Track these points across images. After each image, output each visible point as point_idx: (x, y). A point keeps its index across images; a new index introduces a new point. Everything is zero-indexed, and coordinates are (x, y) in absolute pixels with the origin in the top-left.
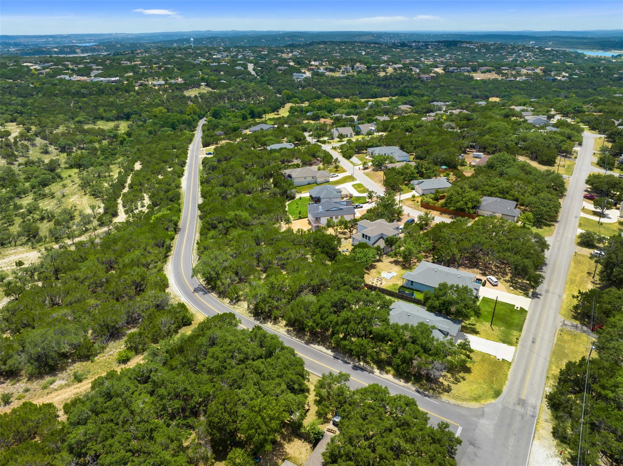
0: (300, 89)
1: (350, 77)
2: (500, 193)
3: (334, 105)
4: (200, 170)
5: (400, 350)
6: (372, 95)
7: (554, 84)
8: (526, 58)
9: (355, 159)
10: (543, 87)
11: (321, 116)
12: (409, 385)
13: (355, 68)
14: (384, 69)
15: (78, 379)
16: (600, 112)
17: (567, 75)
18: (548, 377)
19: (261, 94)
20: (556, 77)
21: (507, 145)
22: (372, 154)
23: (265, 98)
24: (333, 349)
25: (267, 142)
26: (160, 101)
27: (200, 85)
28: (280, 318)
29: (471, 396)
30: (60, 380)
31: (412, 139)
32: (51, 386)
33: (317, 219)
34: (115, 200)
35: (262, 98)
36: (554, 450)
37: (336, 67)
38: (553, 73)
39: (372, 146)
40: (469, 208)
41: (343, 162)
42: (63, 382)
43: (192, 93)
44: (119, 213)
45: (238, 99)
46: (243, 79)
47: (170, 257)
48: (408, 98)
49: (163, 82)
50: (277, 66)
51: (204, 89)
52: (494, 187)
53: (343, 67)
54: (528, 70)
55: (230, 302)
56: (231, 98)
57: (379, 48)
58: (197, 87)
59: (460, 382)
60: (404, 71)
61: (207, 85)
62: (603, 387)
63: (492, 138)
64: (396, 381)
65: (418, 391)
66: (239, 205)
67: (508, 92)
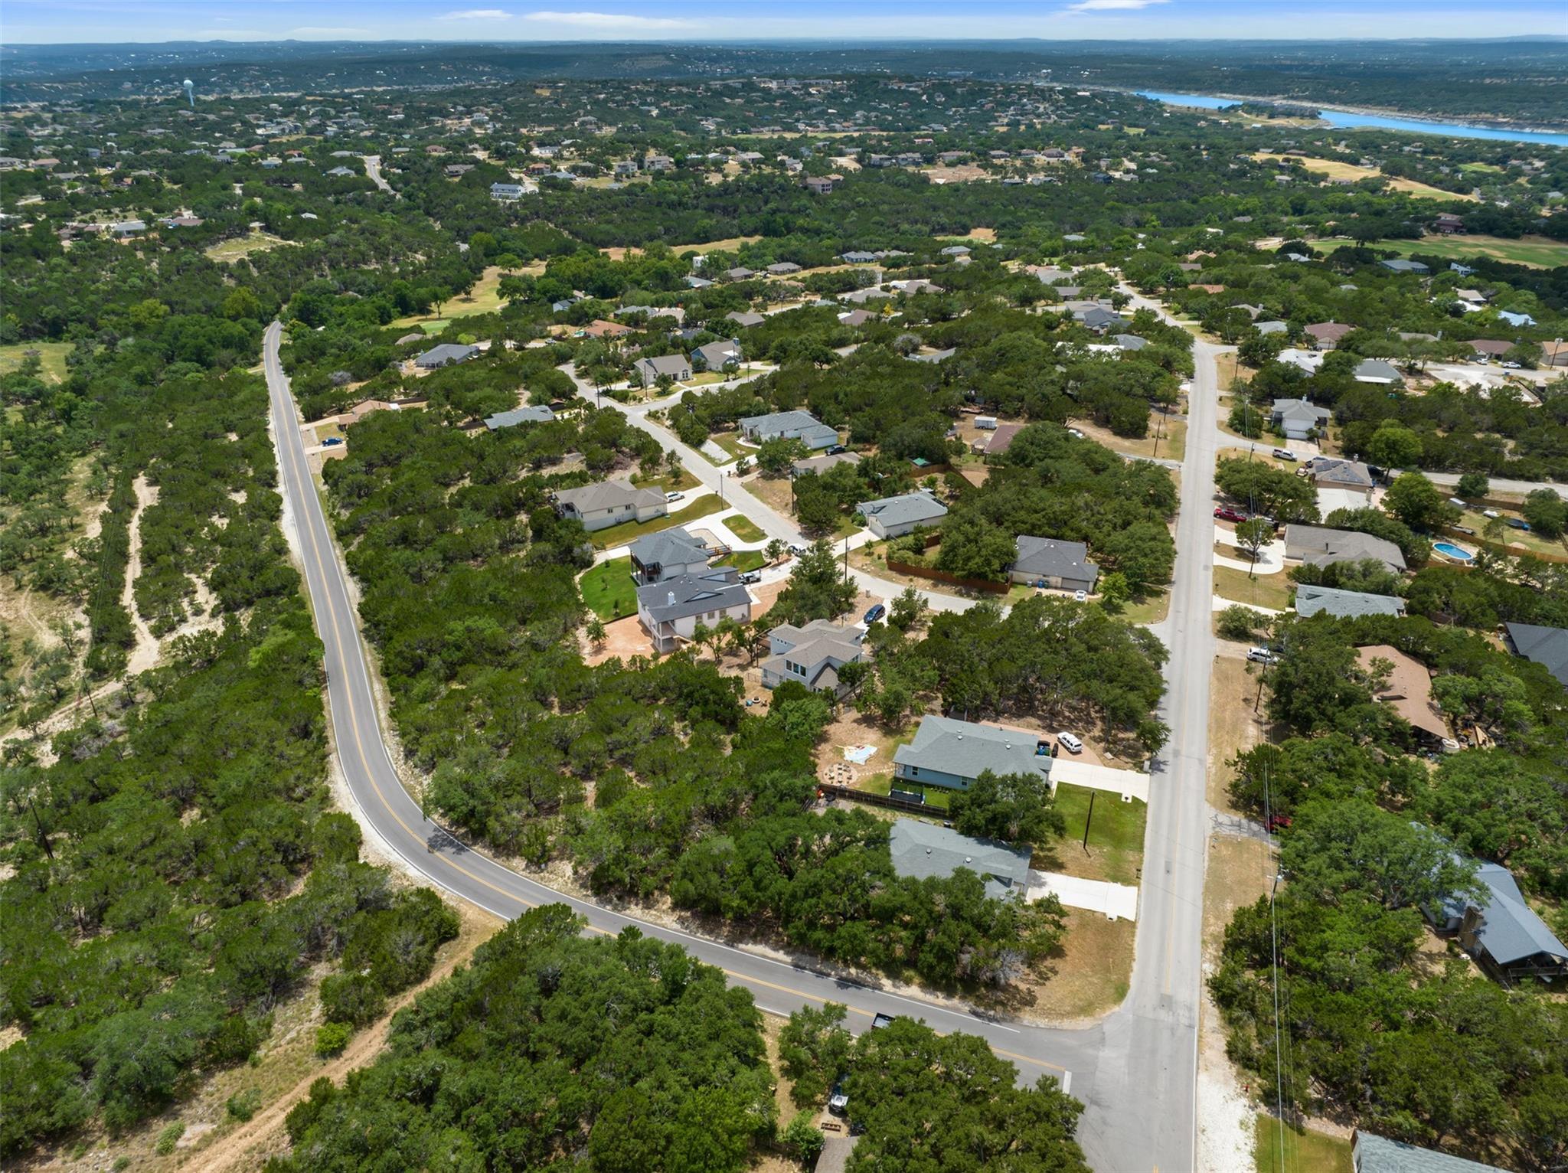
0: (515, 225)
1: (638, 190)
2: (1050, 525)
3: (611, 271)
4: (320, 494)
5: (930, 934)
6: (697, 235)
7: (1110, 189)
8: (1038, 116)
9: (711, 447)
10: (1087, 198)
11: (591, 312)
12: (955, 1001)
13: (646, 164)
14: (718, 166)
15: (240, 1114)
16: (1218, 282)
17: (1133, 166)
18: (1204, 942)
19: (415, 247)
20: (1111, 173)
21: (1044, 395)
22: (751, 432)
23: (429, 257)
24: (788, 948)
25: (483, 407)
26: (142, 279)
27: (249, 229)
28: (656, 893)
29: (1074, 1006)
30: (193, 1123)
31: (837, 389)
32: (181, 1143)
33: (667, 625)
34: (116, 600)
35: (420, 257)
36: (1235, 1086)
37: (598, 162)
38: (1103, 163)
39: (747, 415)
40: (994, 572)
41: (690, 459)
42: (207, 1128)
43: (229, 252)
44: (138, 637)
45: (356, 263)
46: (359, 203)
47: (332, 758)
48: (783, 241)
49: (138, 224)
50: (444, 162)
51: (262, 242)
52: (1036, 512)
53: (616, 163)
54: (1049, 156)
55: (527, 866)
56: (338, 263)
57: (691, 96)
58: (239, 235)
59: (1048, 979)
60: (767, 170)
61: (268, 228)
62: (1302, 951)
63: (1010, 379)
64: (929, 998)
65: (975, 1013)
66: (463, 598)
67: (1011, 213)
